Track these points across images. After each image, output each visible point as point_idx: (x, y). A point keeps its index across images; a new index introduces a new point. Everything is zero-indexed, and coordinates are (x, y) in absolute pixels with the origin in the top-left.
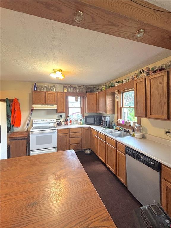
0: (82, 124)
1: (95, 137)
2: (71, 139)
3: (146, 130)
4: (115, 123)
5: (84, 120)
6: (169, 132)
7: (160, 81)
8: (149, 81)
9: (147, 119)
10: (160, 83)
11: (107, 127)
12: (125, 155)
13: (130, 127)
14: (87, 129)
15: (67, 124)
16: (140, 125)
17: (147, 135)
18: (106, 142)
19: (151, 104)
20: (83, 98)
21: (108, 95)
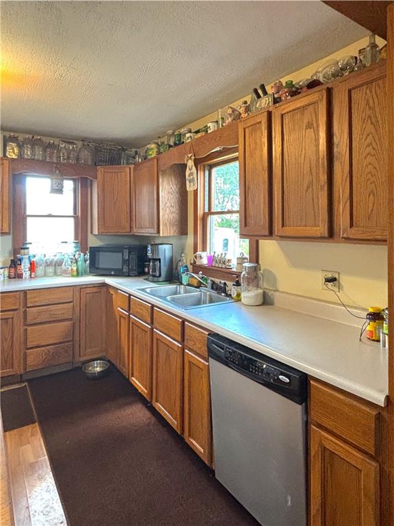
0: (78, 275)
1: (121, 316)
2: (29, 328)
3: (273, 280)
4: (186, 267)
5: (85, 261)
6: (333, 280)
7: (310, 120)
8: (280, 120)
9: (274, 241)
10: (309, 126)
11: (161, 279)
12: (208, 361)
13: (228, 274)
14: (95, 290)
15: (19, 276)
16: (255, 265)
17: (277, 293)
18: (152, 329)
19: (286, 193)
20: (84, 185)
21: (164, 172)
